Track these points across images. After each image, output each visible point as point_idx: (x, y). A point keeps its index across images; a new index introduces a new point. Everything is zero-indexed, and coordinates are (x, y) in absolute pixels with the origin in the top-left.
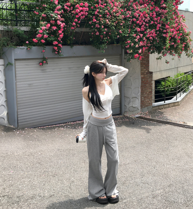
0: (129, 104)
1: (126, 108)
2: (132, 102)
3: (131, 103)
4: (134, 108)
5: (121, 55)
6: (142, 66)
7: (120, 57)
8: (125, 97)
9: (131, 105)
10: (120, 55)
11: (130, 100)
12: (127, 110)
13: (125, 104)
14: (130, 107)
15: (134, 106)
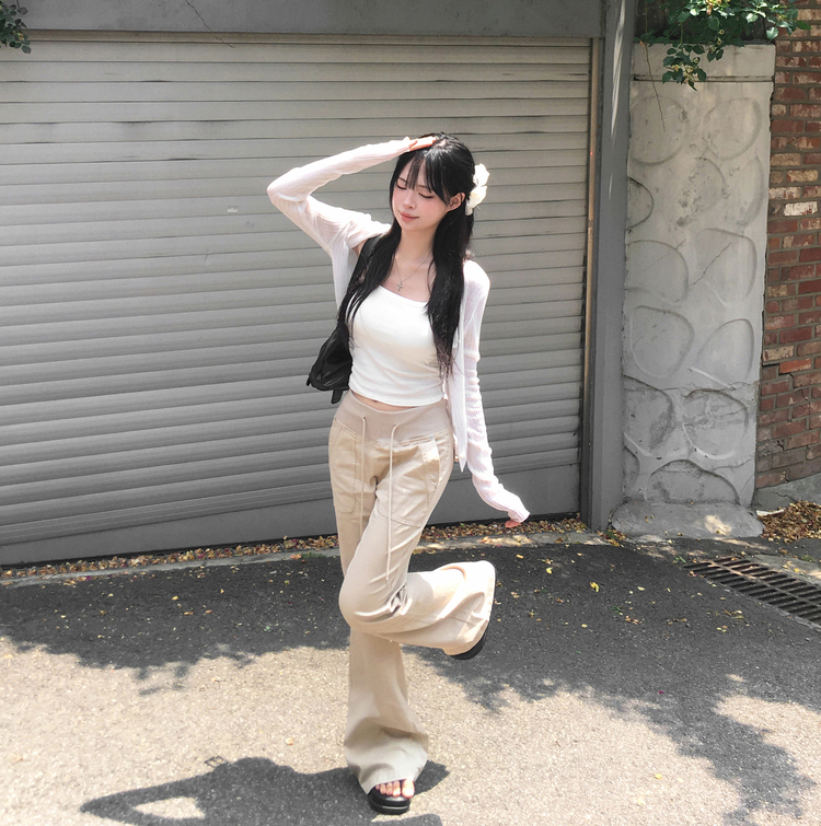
0: (657, 441)
1: (636, 473)
2: (690, 424)
3: (679, 436)
4: (703, 479)
5: (597, 45)
6: (783, 142)
7: (591, 64)
8: (629, 384)
9: (682, 453)
10: (591, 47)
11: (671, 408)
12: (642, 487)
13: (629, 439)
14: (672, 468)
15: (702, 456)
